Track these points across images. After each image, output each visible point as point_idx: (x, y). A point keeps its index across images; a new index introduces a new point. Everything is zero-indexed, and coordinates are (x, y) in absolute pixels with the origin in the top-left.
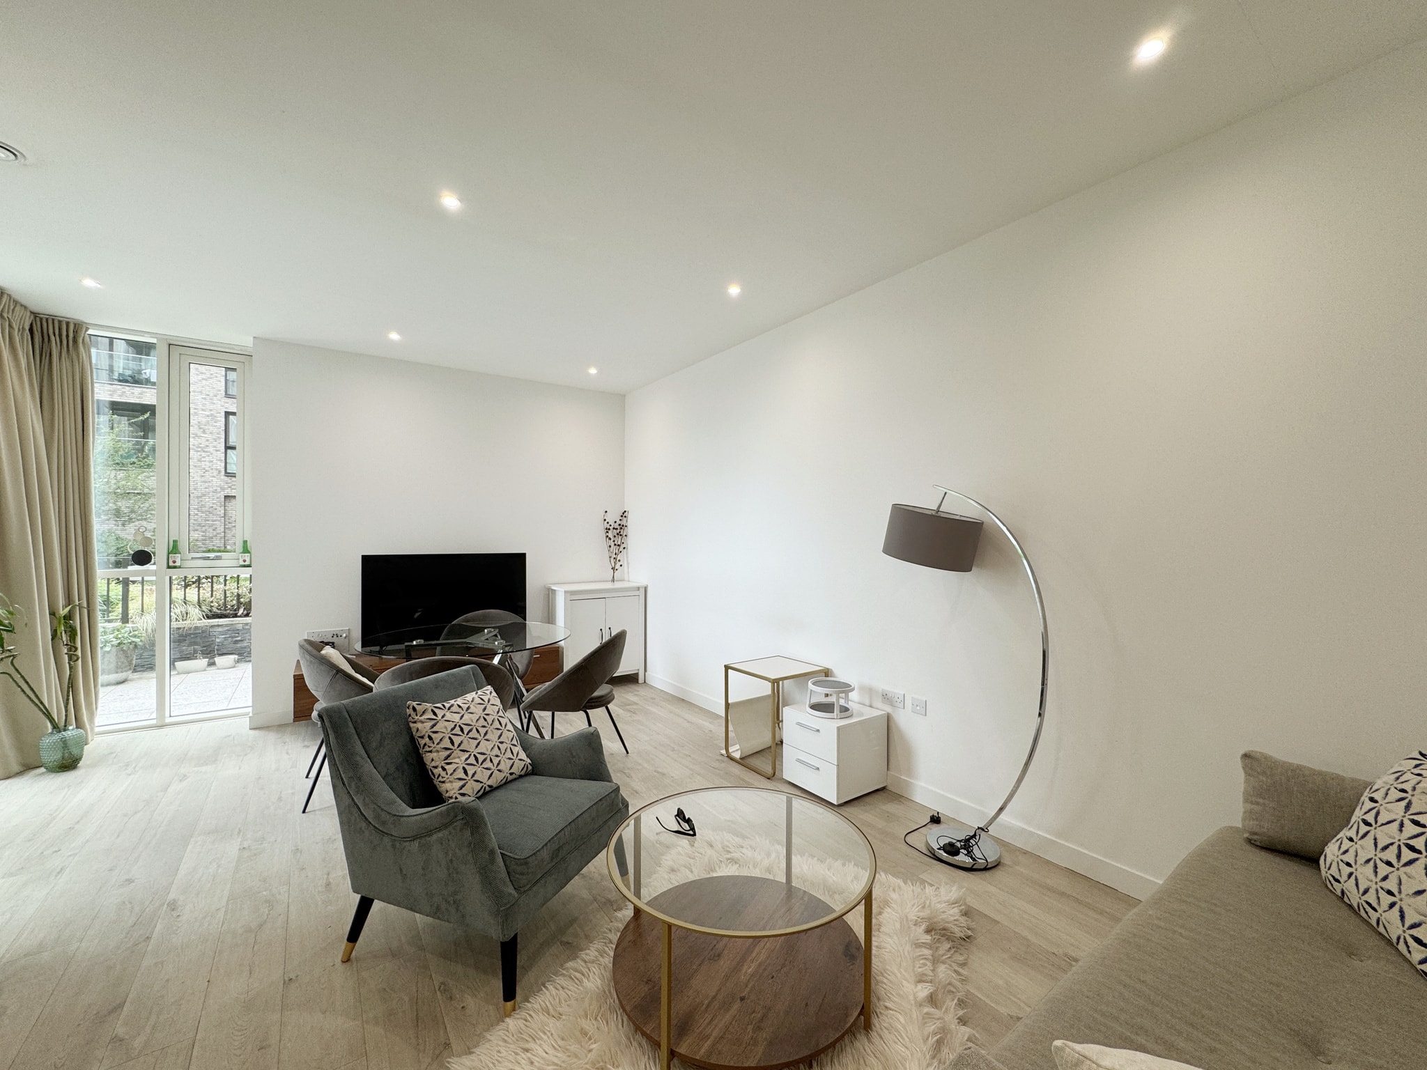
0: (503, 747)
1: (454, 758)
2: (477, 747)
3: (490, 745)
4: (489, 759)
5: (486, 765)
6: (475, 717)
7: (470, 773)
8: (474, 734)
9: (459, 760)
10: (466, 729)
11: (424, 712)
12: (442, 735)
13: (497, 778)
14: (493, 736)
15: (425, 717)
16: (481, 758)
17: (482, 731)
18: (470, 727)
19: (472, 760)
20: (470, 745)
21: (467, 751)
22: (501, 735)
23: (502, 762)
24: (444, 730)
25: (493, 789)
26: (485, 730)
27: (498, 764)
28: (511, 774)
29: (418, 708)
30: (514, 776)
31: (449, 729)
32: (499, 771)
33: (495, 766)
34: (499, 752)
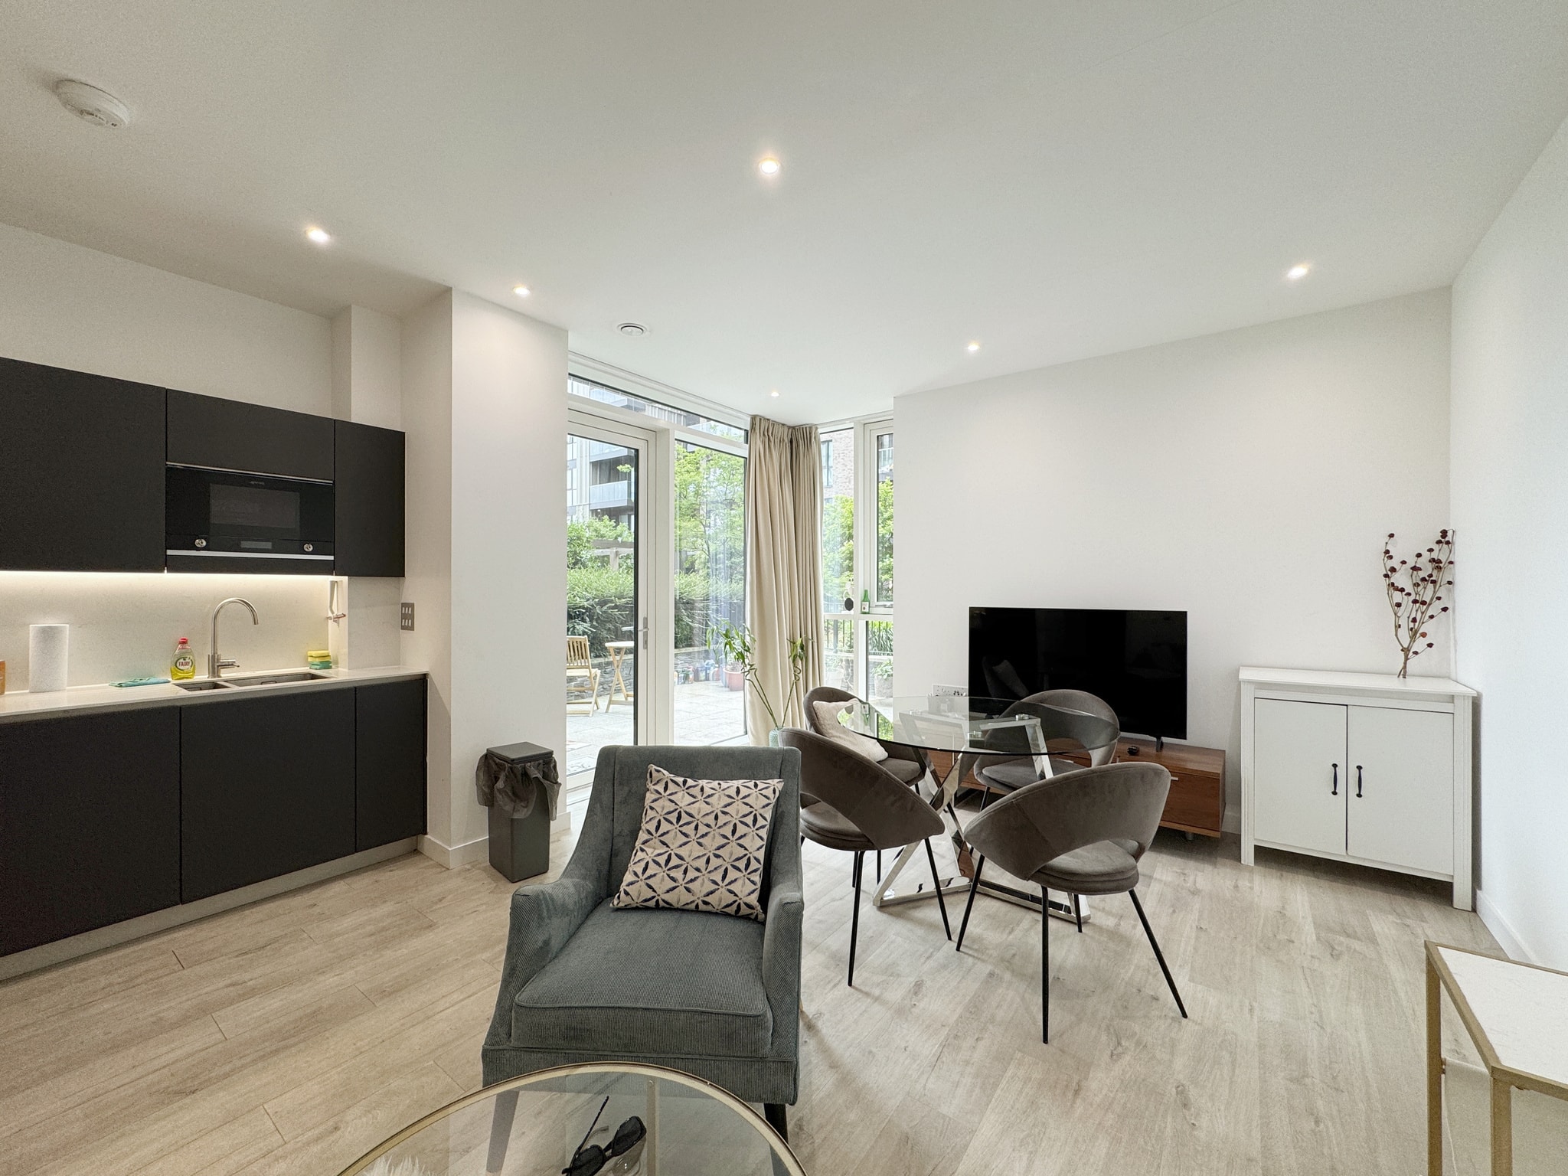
0: (715, 862)
1: (649, 847)
2: (681, 846)
3: (698, 851)
4: (683, 868)
5: (673, 873)
6: (707, 809)
7: (649, 872)
8: (689, 830)
9: (651, 852)
10: (685, 819)
11: (658, 782)
12: (656, 815)
13: (679, 897)
14: (711, 843)
15: (656, 787)
16: (675, 861)
17: (703, 829)
18: (691, 819)
19: (662, 860)
20: (675, 840)
21: (668, 846)
22: (723, 846)
23: (699, 881)
24: (659, 810)
25: (669, 908)
26: (706, 830)
27: (692, 881)
28: (705, 903)
29: (655, 774)
30: (709, 908)
31: (665, 811)
32: (688, 890)
33: (686, 881)
34: (705, 866)
